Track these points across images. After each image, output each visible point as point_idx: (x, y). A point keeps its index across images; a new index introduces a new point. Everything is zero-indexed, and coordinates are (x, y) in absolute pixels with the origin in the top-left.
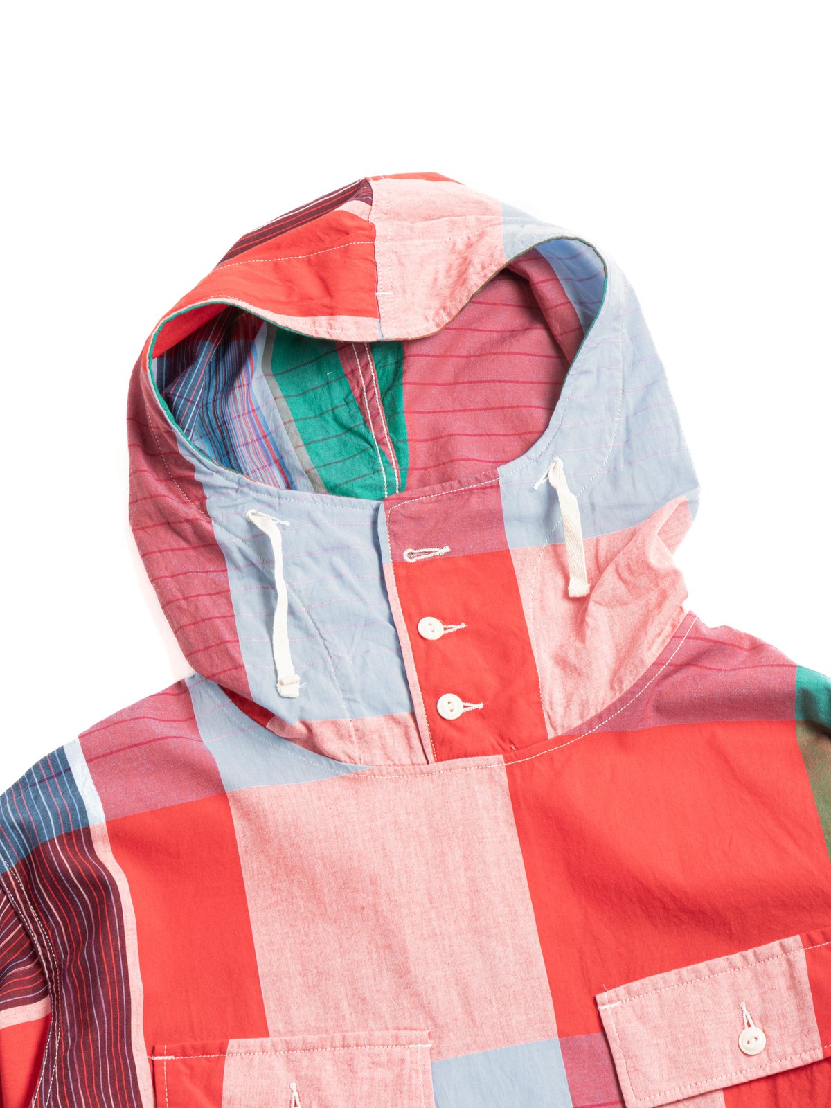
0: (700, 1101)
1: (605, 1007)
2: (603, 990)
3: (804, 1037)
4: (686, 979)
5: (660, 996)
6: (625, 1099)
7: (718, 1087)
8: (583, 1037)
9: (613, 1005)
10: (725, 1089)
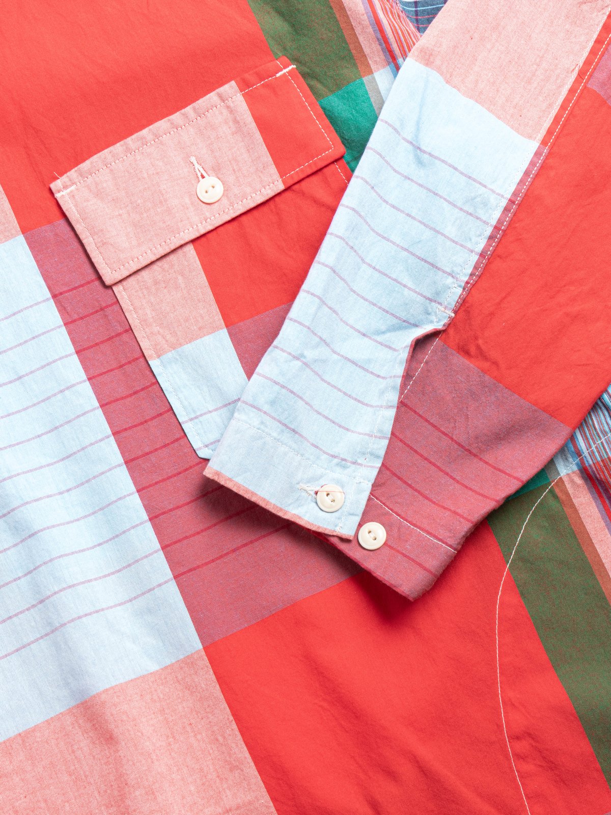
0: (172, 257)
1: (61, 193)
2: (56, 178)
3: (260, 174)
4: (133, 148)
5: (111, 170)
6: (101, 274)
7: (187, 240)
8: (47, 227)
9: (69, 190)
10: (193, 241)
